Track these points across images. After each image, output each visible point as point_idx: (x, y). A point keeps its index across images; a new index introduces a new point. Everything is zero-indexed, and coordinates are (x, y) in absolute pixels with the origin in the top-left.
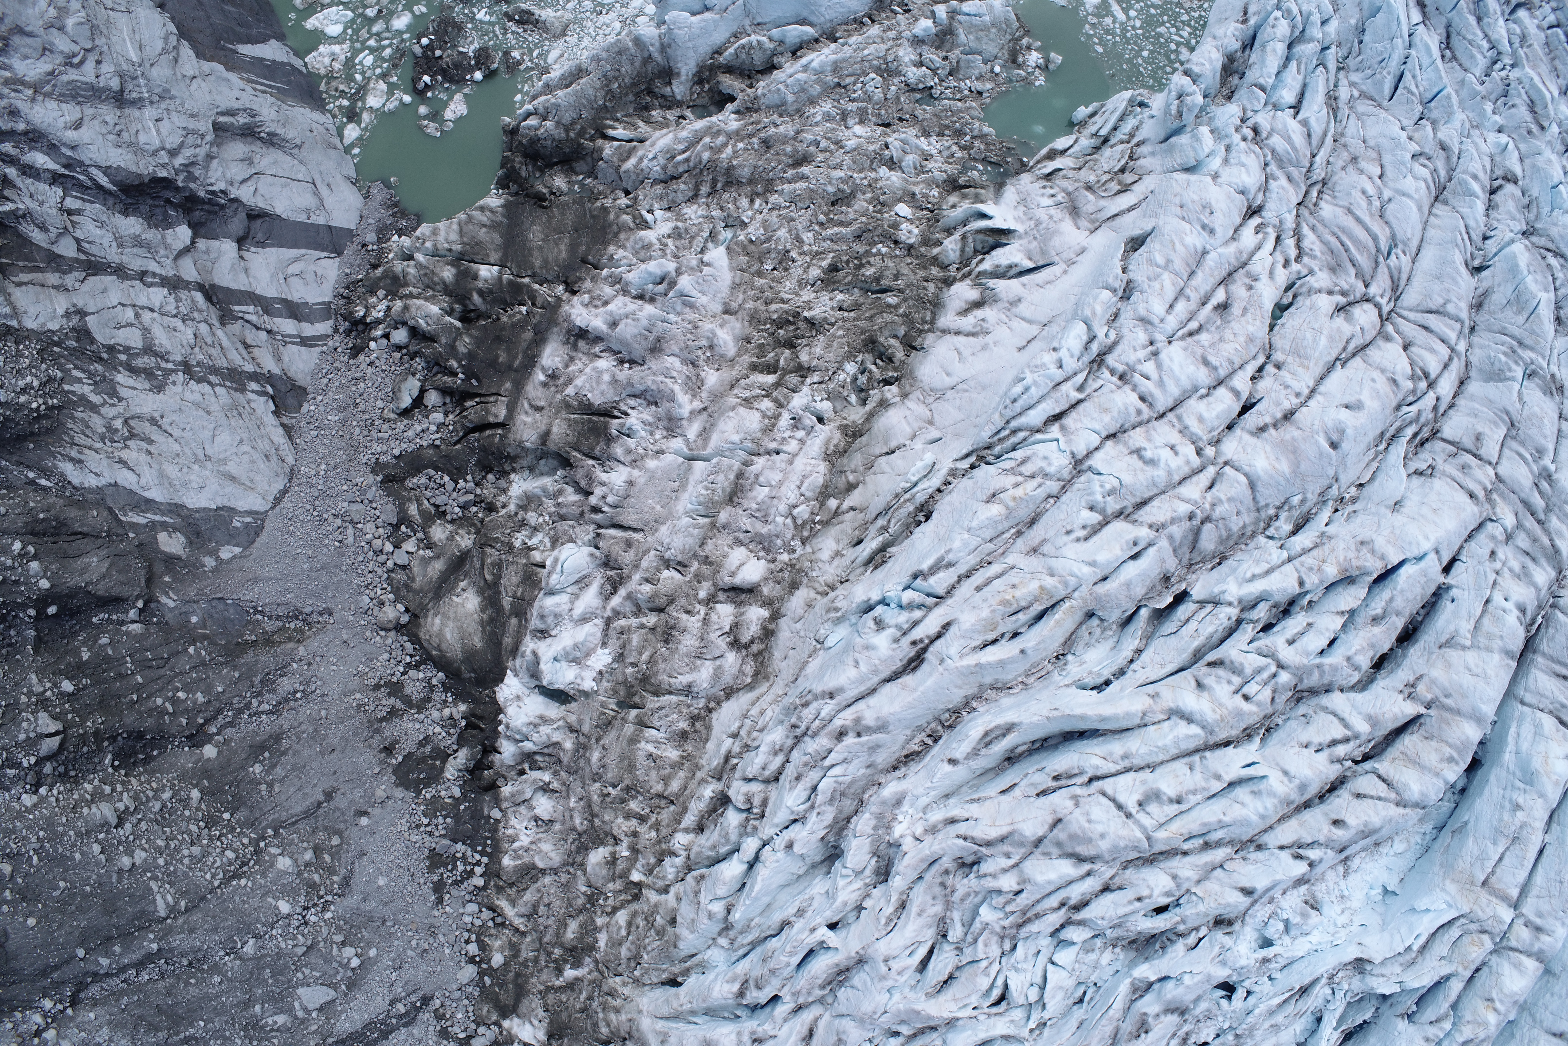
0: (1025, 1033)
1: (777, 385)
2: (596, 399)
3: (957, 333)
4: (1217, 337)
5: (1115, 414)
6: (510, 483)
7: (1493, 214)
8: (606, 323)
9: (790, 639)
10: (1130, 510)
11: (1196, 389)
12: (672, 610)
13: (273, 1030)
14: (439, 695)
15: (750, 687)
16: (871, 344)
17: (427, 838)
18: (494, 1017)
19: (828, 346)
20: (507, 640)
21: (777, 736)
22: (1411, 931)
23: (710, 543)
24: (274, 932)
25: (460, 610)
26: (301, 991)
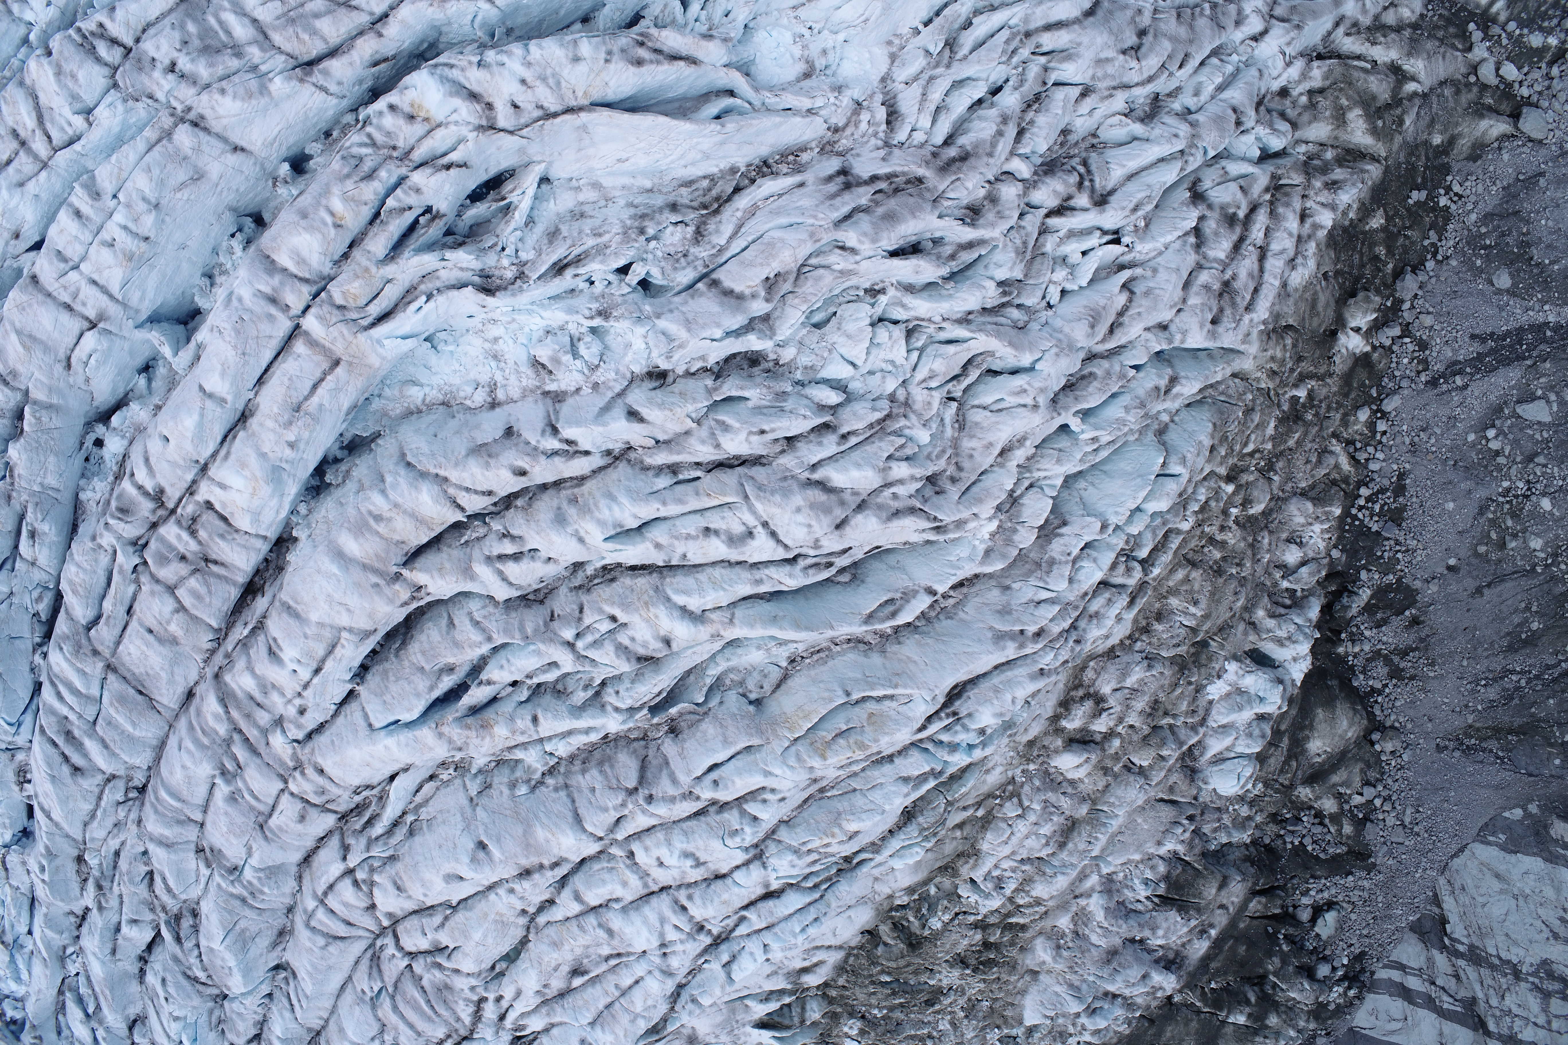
0: (891, 292)
1: (1008, 916)
2: (1173, 915)
3: (830, 947)
4: (591, 950)
5: (716, 900)
6: (1252, 836)
7: (259, 1018)
8: (1150, 977)
9: (1048, 700)
10: (713, 809)
11: (624, 910)
12: (1146, 731)
14: (1359, 662)
15: (1092, 657)
16: (914, 943)
17: (1401, 539)
18: (1375, 356)
19: (955, 945)
20: (1294, 712)
22: (425, 317)
23: (1100, 786)
24: (1560, 483)
25: (1327, 741)
26: (1547, 419)
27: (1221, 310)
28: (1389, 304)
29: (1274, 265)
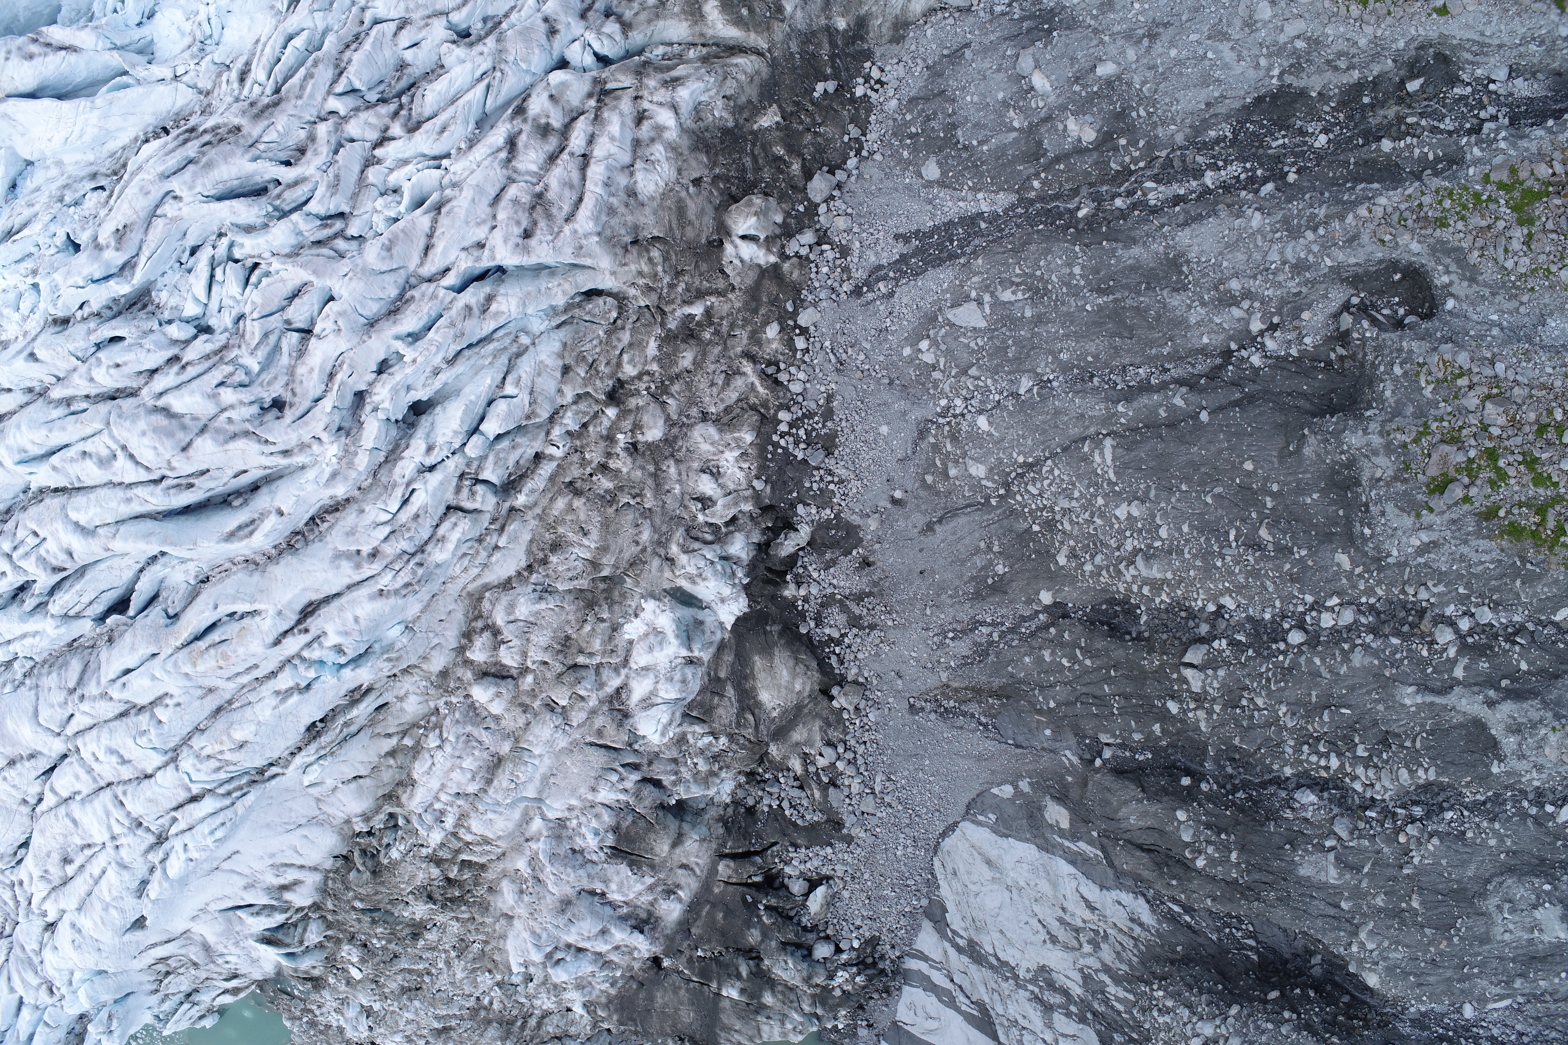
0: (230, 233)
1: (458, 852)
2: (624, 869)
3: (301, 868)
5: (142, 797)
6: (733, 794)
8: (612, 935)
9: (445, 629)
10: (133, 712)
11: (83, 802)
12: (559, 668)
13: (1018, 285)
14: (811, 608)
15: (487, 587)
16: (377, 871)
17: (833, 469)
18: (786, 266)
19: (414, 876)
20: (728, 658)
21: (438, 555)
23: (521, 724)
24: (997, 397)
25: (775, 694)
26: (983, 324)
27: (535, 223)
28: (801, 208)
29: (596, 171)
